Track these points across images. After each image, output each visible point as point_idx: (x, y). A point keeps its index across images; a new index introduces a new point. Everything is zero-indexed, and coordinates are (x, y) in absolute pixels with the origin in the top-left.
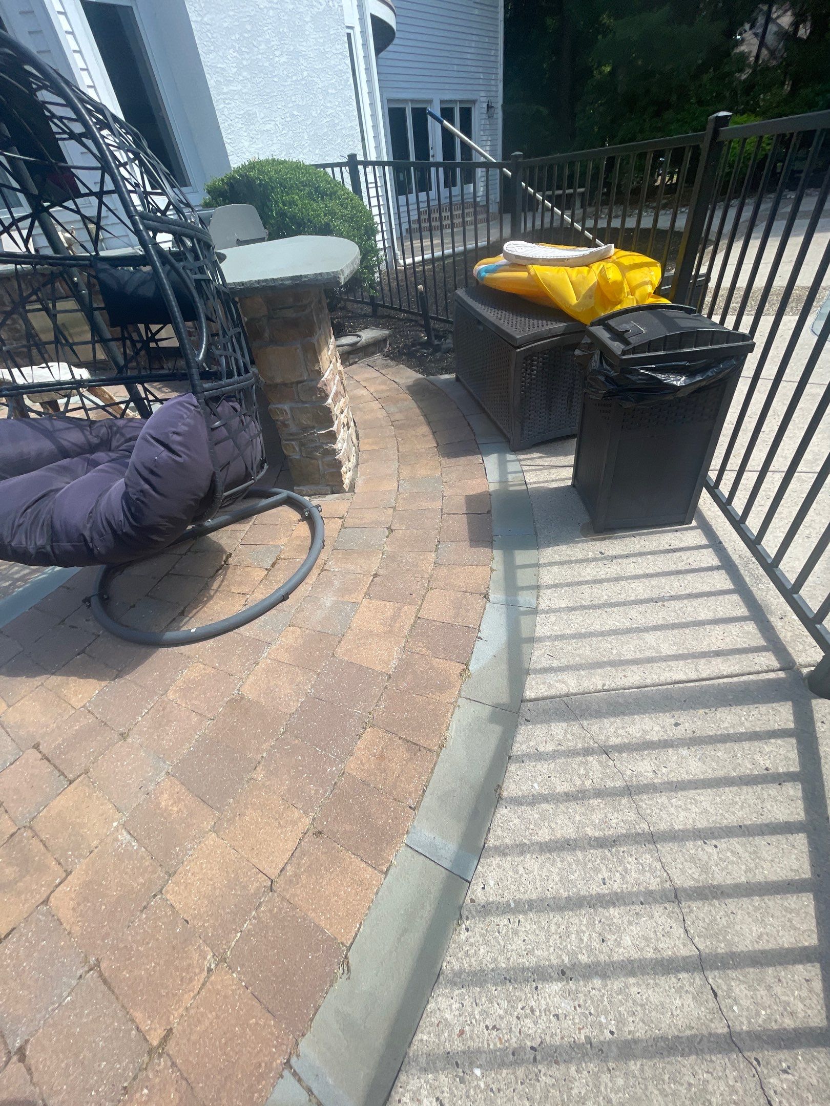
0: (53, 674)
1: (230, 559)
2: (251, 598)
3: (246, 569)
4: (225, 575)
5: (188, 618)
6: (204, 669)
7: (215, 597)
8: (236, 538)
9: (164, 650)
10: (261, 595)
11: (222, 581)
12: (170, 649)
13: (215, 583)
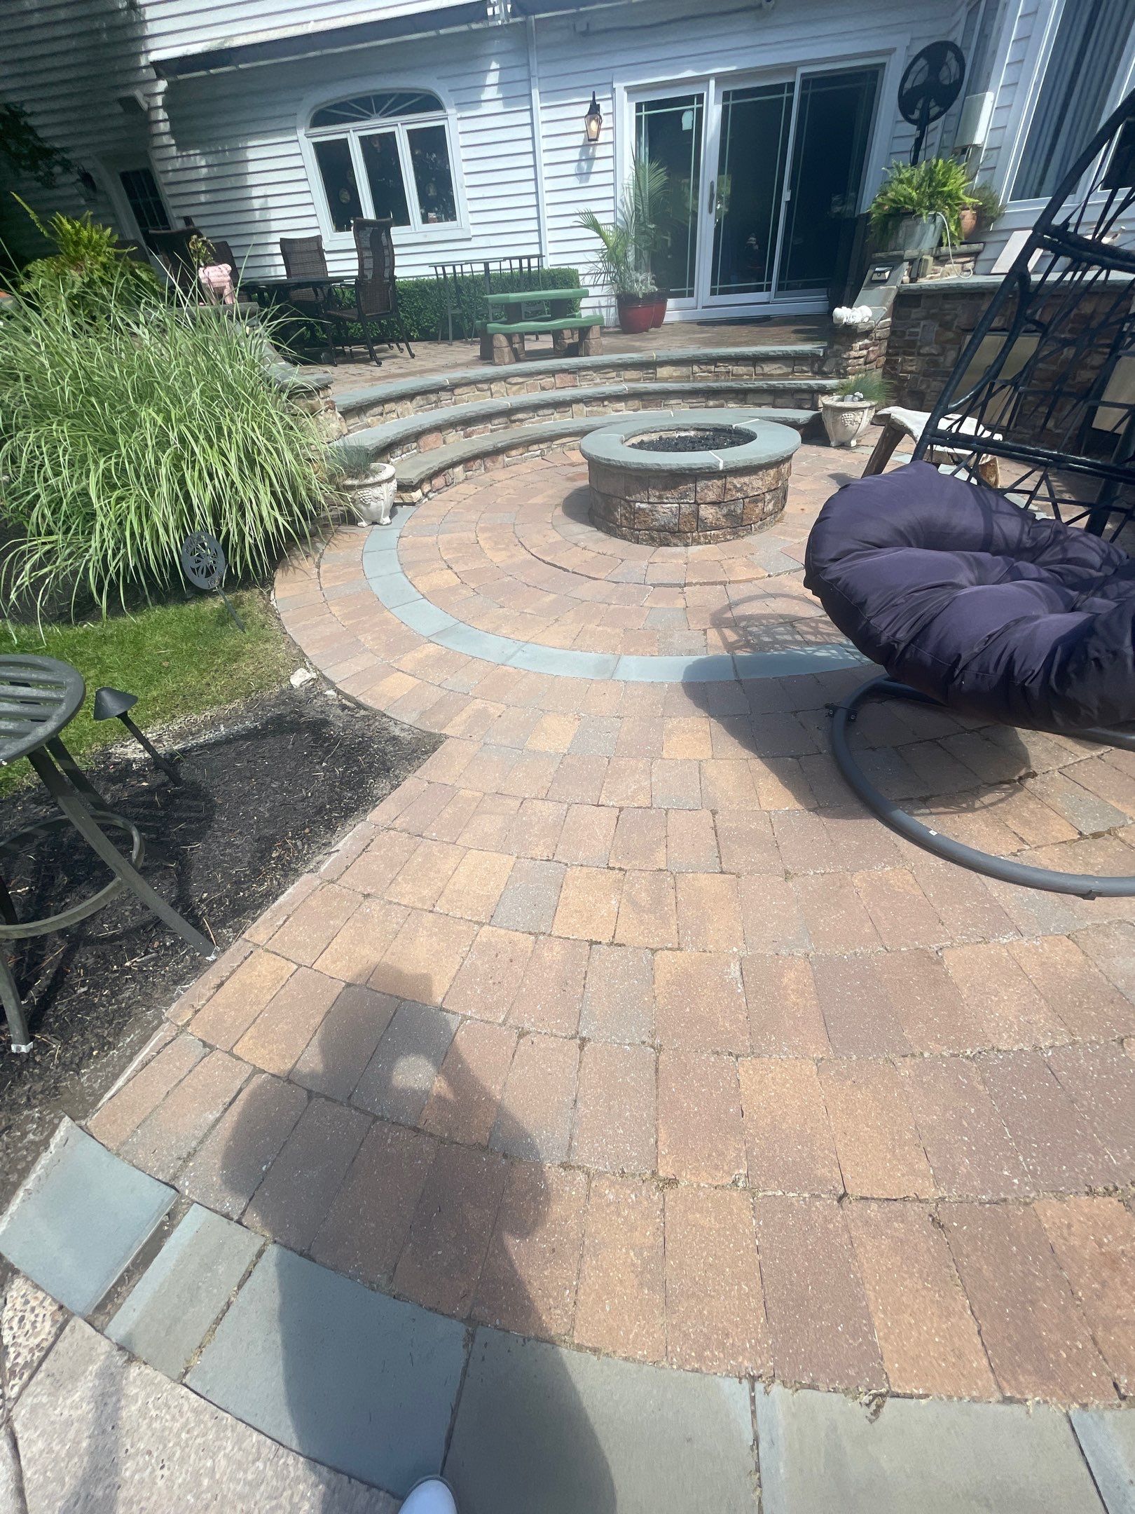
0: (761, 758)
1: (1030, 781)
2: (1030, 853)
3: (1047, 810)
4: (1011, 795)
5: (928, 811)
6: (912, 886)
7: (979, 812)
8: (1057, 758)
9: (878, 823)
10: (1047, 860)
11: (1001, 800)
12: (886, 829)
13: (991, 795)
